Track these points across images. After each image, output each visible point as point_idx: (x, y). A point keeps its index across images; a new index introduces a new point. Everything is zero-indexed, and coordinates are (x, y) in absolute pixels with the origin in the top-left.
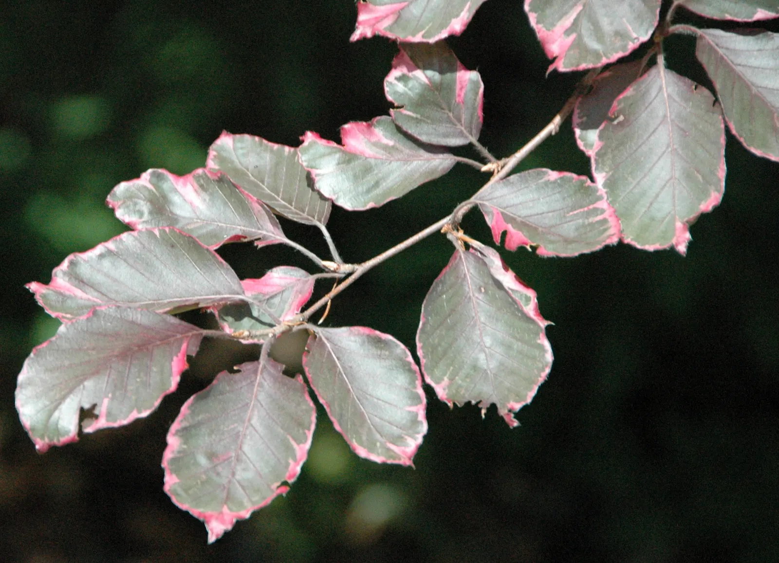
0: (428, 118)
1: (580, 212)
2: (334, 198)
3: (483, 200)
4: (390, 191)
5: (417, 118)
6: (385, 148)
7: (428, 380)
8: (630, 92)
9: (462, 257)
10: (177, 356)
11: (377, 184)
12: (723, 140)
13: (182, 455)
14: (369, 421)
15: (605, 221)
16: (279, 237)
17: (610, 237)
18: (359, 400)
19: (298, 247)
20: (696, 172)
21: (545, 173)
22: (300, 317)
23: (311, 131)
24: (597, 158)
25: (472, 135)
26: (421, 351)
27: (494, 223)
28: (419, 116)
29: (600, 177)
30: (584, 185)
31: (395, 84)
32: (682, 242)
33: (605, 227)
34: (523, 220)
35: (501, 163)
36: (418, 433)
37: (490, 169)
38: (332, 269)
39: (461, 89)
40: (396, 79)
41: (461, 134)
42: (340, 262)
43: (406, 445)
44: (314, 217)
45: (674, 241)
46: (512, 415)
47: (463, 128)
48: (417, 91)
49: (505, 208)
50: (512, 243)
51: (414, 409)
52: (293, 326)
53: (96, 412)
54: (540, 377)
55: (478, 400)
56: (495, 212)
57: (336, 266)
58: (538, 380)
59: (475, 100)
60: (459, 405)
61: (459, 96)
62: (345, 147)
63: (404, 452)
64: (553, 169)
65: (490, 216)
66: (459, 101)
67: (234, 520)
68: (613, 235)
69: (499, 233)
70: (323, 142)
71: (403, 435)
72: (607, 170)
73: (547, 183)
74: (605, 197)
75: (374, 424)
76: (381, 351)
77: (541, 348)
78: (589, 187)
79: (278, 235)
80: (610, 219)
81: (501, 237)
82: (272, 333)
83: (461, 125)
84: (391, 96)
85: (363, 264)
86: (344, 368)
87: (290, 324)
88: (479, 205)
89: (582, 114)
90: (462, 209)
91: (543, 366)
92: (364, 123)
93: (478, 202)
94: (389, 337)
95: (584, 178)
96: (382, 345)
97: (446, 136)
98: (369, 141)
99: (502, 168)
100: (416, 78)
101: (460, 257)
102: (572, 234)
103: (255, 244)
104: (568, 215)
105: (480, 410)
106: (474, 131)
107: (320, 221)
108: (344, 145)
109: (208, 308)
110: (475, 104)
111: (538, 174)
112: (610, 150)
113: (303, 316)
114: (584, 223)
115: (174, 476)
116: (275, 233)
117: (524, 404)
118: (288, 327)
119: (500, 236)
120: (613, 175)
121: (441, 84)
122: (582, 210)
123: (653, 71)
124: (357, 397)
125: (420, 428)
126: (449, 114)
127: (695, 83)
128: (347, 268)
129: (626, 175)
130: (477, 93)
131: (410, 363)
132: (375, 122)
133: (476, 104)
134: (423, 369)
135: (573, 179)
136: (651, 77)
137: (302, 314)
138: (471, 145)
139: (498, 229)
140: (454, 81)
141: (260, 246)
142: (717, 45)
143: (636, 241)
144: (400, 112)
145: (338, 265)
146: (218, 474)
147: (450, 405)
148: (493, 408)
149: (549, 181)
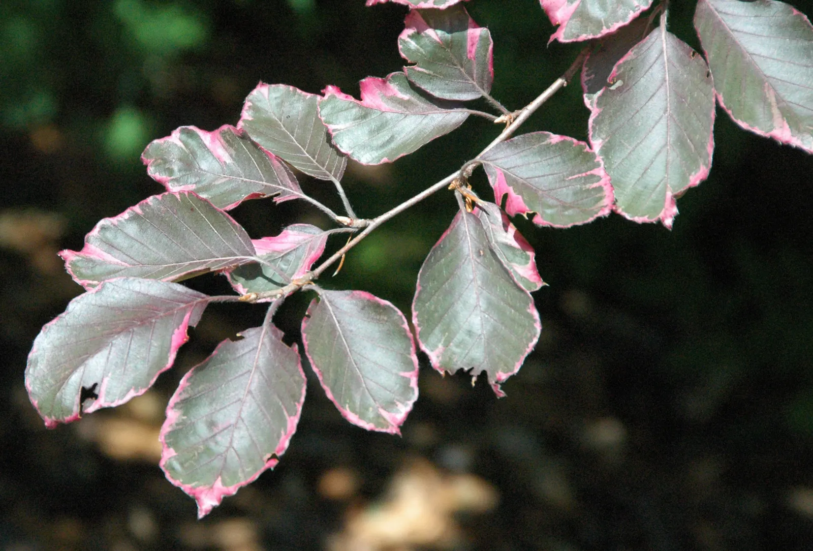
0: (440, 73)
1: (579, 177)
2: (350, 152)
3: (488, 161)
4: (404, 145)
5: (429, 75)
6: (401, 102)
7: (423, 348)
8: (630, 55)
9: (465, 218)
10: (178, 329)
11: (392, 139)
12: (713, 114)
13: (181, 427)
14: (364, 385)
15: (600, 189)
16: (297, 193)
17: (602, 208)
18: (356, 364)
19: (315, 202)
20: (689, 141)
21: (548, 136)
22: (310, 276)
23: (332, 84)
24: (594, 125)
25: (483, 89)
26: (416, 319)
27: (497, 185)
28: (431, 72)
29: (597, 144)
30: (583, 151)
31: (407, 42)
32: (668, 216)
33: (599, 195)
34: (525, 182)
35: (513, 115)
36: (409, 400)
37: (503, 121)
38: (346, 224)
39: (472, 45)
40: (409, 36)
41: (473, 89)
42: (354, 217)
43: (398, 411)
44: (330, 172)
45: (661, 215)
46: (499, 386)
47: (475, 83)
48: (429, 49)
49: (508, 169)
50: (511, 208)
51: (407, 374)
52: (303, 285)
53: (96, 392)
54: (528, 347)
55: (470, 367)
56: (498, 172)
57: (350, 221)
58: (525, 351)
59: (485, 56)
60: (450, 374)
61: (471, 52)
62: (362, 102)
63: (394, 419)
64: (555, 133)
65: (494, 177)
66: (470, 57)
67: (222, 496)
68: (606, 206)
69: (501, 196)
70: (342, 96)
71: (395, 401)
72: (604, 136)
73: (549, 146)
74: (602, 163)
75: (369, 388)
76: (380, 316)
77: (531, 317)
78: (587, 152)
79: (296, 191)
80: (605, 188)
81: (502, 201)
82: (280, 293)
83: (473, 80)
84: (404, 53)
85: (375, 219)
86: (343, 331)
87: (300, 283)
88: (484, 165)
89: (590, 72)
90: (469, 167)
91: (532, 335)
92: (380, 79)
93: (482, 162)
94: (387, 303)
95: (583, 143)
96: (381, 311)
97: (458, 91)
98: (385, 95)
99: (515, 119)
100: (428, 36)
101: (463, 217)
102: (569, 200)
103: (274, 201)
104: (567, 179)
105: (471, 377)
106: (486, 85)
107: (335, 176)
108: (361, 100)
109: (221, 271)
110: (485, 60)
111: (541, 136)
112: (607, 117)
113: (313, 274)
114: (581, 189)
115: (172, 450)
116: (293, 188)
117: (511, 374)
118: (297, 287)
119: (501, 199)
120: (609, 142)
121: (452, 42)
122: (580, 175)
123: (655, 33)
124: (354, 360)
125: (411, 395)
126: (461, 69)
127: (693, 50)
128: (360, 222)
129: (623, 141)
130: (487, 50)
131: (405, 330)
132: (390, 78)
133: (487, 60)
134: (418, 337)
135: (573, 143)
136: (653, 40)
137: (312, 272)
138: (483, 99)
139: (500, 192)
140: (464, 39)
141: (278, 202)
142: (716, 10)
143: (626, 212)
144: (413, 69)
145: (351, 220)
146: (216, 443)
147: (442, 373)
148: (483, 375)
149: (551, 143)
